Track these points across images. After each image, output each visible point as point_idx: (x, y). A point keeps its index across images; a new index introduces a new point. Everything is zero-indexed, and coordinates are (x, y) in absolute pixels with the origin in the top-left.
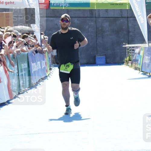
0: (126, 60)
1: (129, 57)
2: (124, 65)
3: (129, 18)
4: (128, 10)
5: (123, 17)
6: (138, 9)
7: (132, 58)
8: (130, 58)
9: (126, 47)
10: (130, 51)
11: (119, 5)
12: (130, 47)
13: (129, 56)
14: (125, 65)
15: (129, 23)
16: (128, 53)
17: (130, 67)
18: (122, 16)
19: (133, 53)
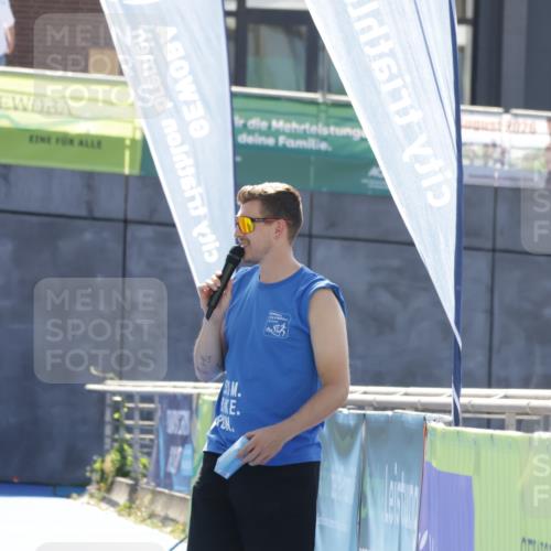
0: (103, 472)
1: (121, 451)
2: (85, 498)
3: (131, 228)
4: (127, 178)
5: (97, 214)
6: (193, 182)
7: (136, 458)
8: (124, 458)
9: (102, 395)
10: (129, 416)
11: (76, 149)
12: (129, 397)
13: (116, 445)
14: (93, 501)
15: (132, 251)
16: (116, 429)
17: (120, 514)
18: (90, 210)
19: (144, 431)
